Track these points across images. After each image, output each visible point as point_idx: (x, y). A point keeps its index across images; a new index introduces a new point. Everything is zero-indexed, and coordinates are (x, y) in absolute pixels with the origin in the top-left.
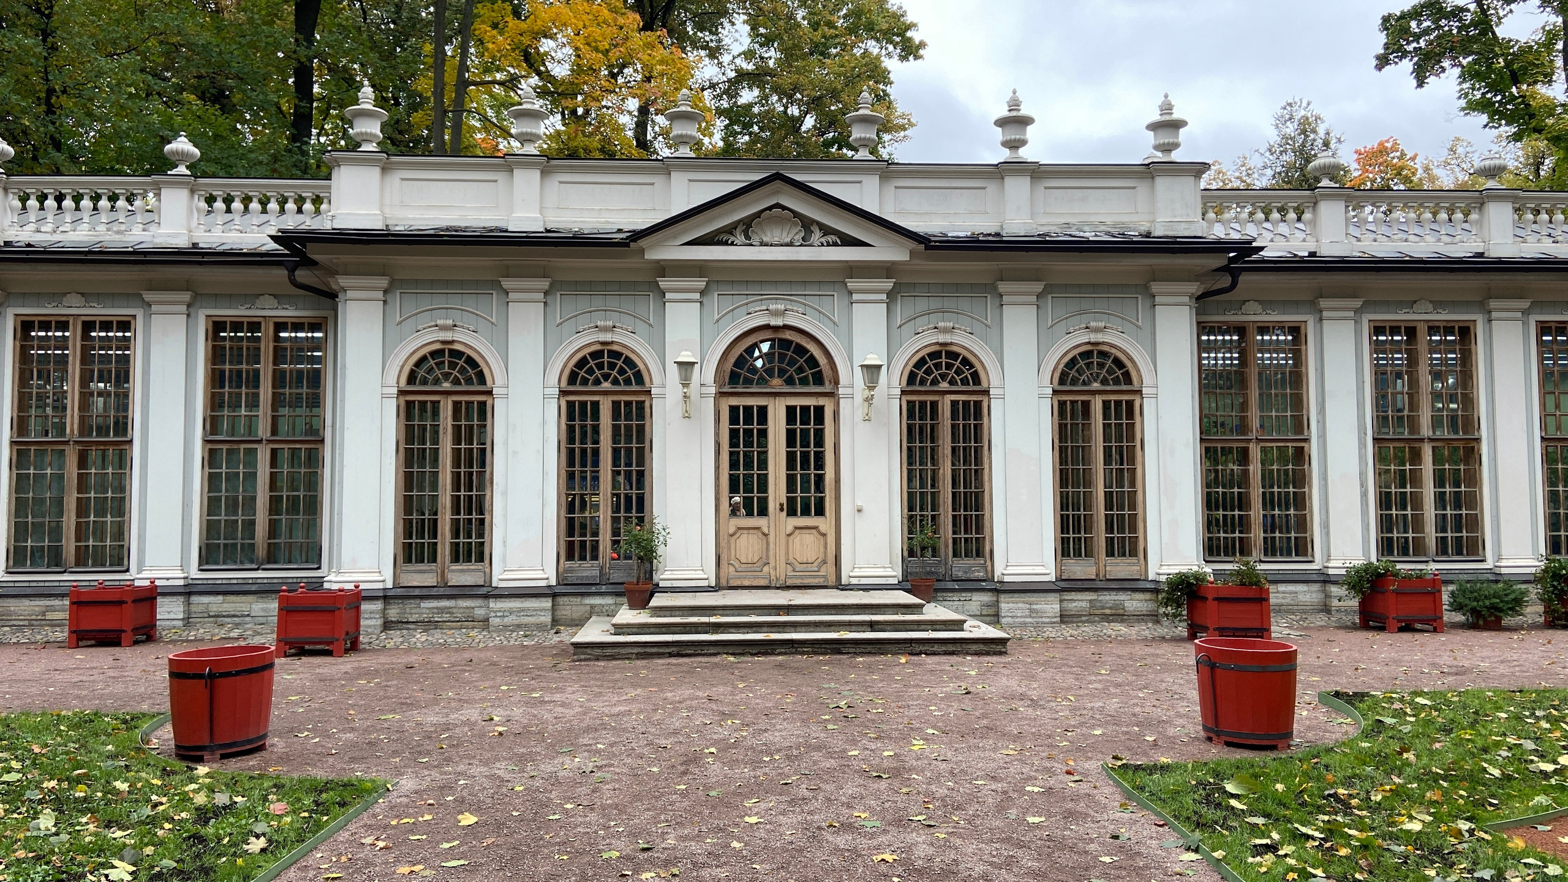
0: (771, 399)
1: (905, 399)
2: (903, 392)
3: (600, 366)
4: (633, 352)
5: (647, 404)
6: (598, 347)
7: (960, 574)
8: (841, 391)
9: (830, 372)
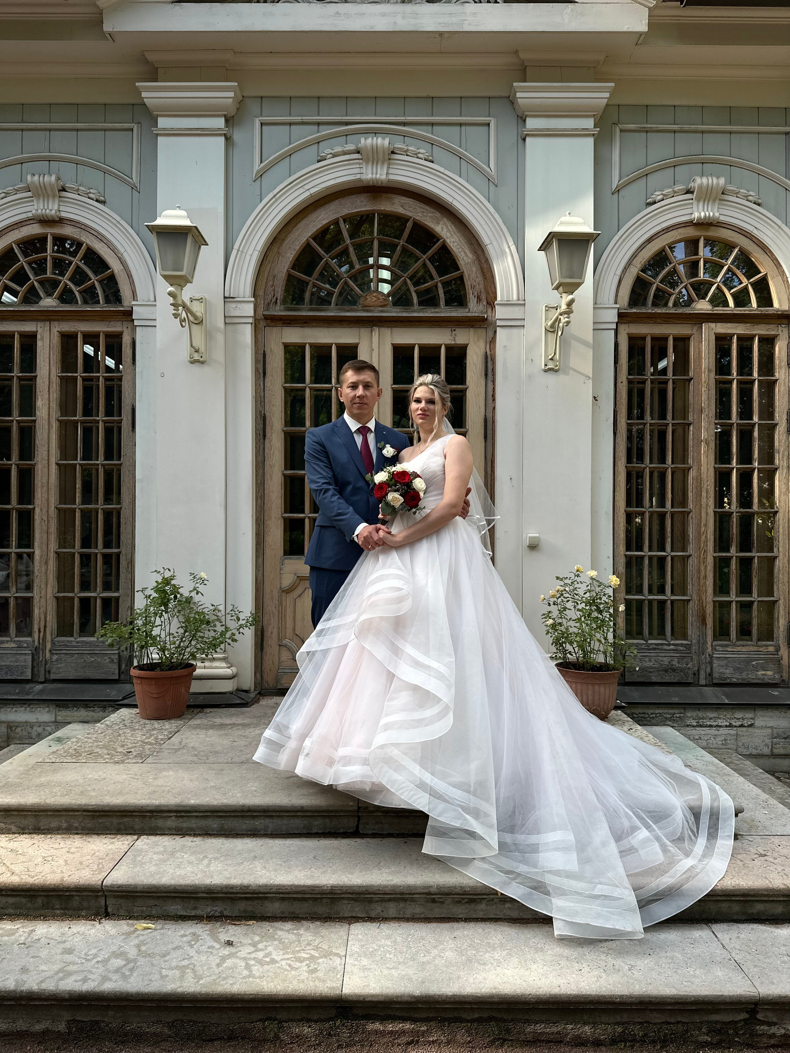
0: (364, 332)
1: (625, 331)
2: (622, 317)
3: (40, 267)
4: (101, 238)
5: (126, 340)
6: (35, 230)
7: (728, 672)
8: (500, 313)
9: (480, 279)
